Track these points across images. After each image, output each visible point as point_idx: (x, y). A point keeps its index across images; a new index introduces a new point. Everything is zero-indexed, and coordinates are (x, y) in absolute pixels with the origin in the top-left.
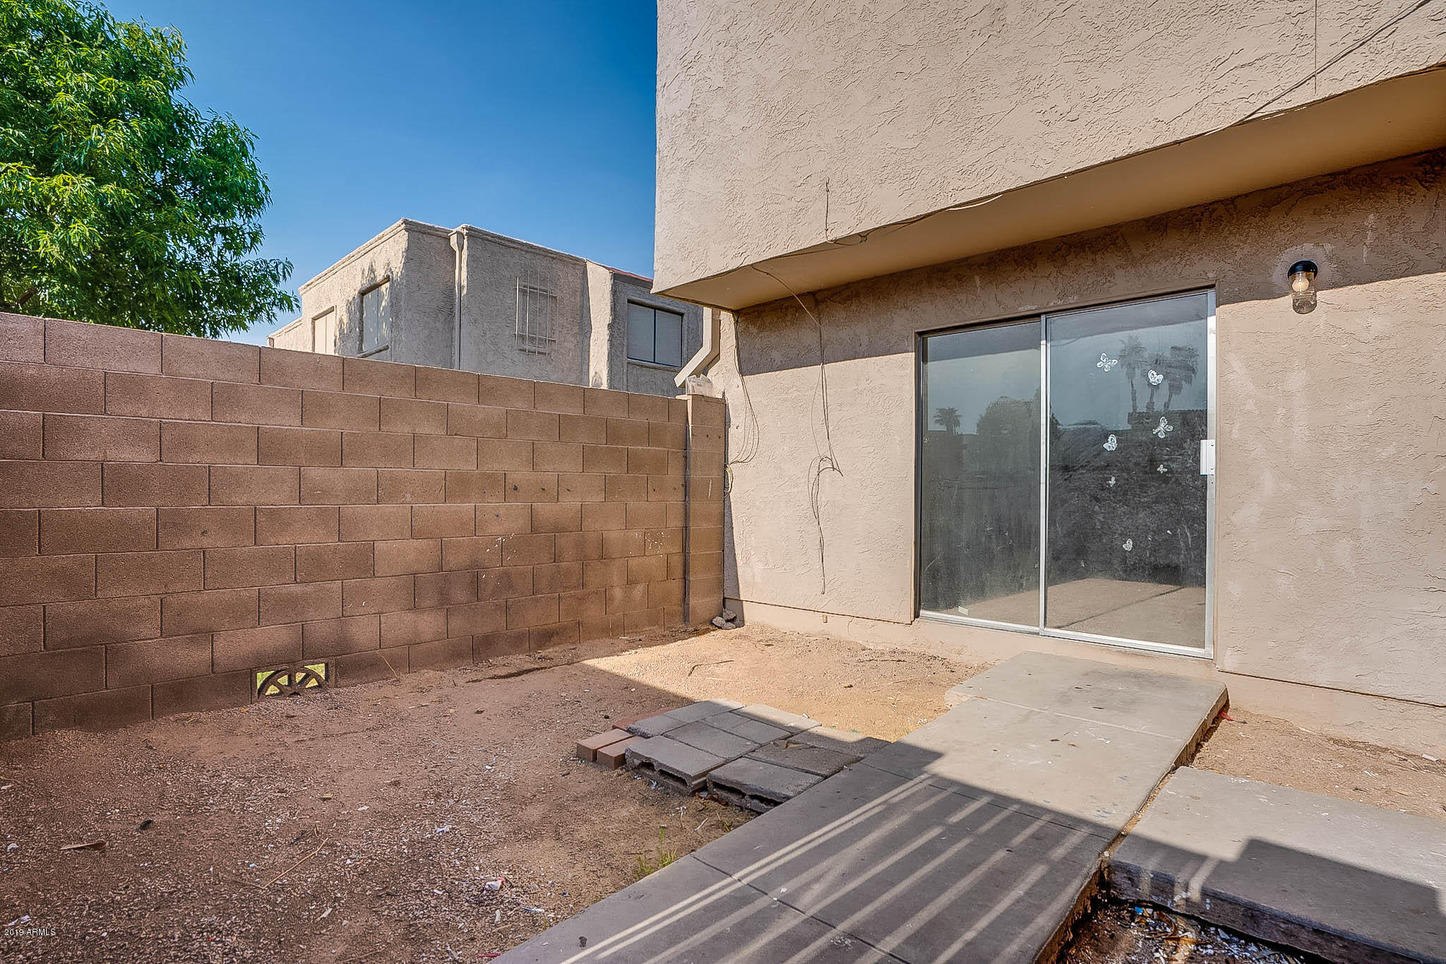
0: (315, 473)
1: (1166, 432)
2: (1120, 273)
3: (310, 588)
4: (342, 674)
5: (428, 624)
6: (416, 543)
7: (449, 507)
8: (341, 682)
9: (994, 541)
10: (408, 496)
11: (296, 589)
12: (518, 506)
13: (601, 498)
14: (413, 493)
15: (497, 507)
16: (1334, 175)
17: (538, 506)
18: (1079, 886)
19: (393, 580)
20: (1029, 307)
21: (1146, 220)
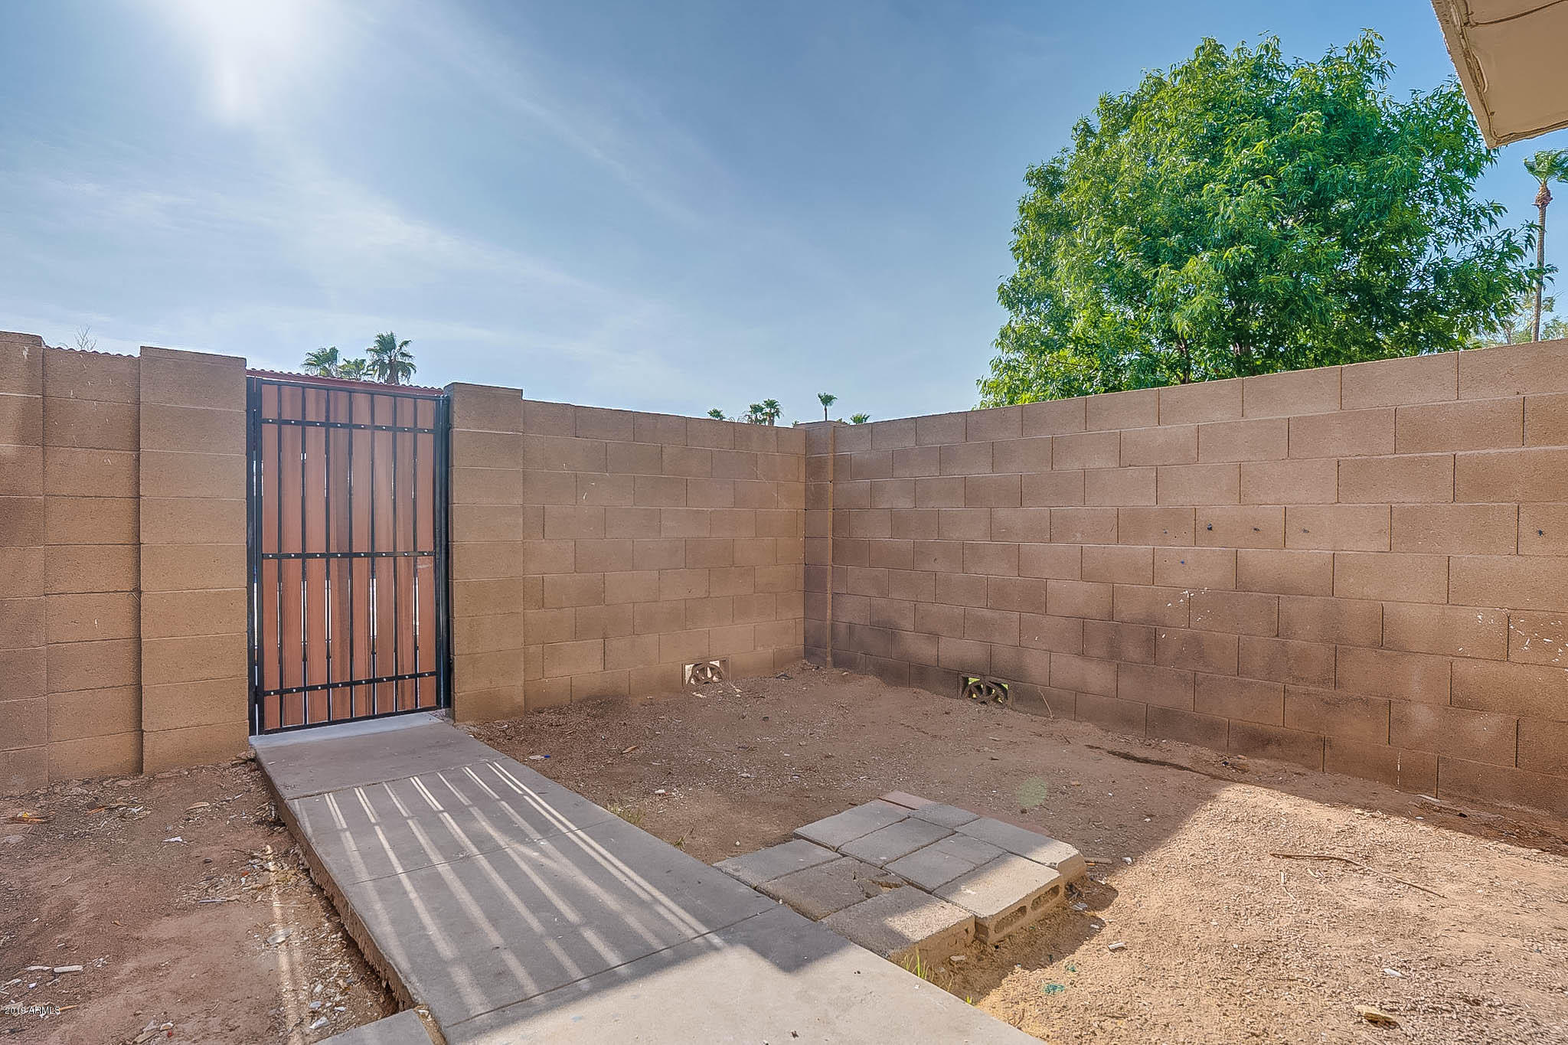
0: (1002, 513)
3: (996, 615)
4: (1017, 700)
5: (1097, 676)
6: (1086, 586)
7: (1122, 548)
8: (1017, 706)
10: (1078, 535)
11: (987, 613)
12: (1214, 551)
13: (1383, 543)
14: (1083, 533)
15: (1184, 551)
17: (1249, 554)
18: (401, 969)
19: (1063, 620)
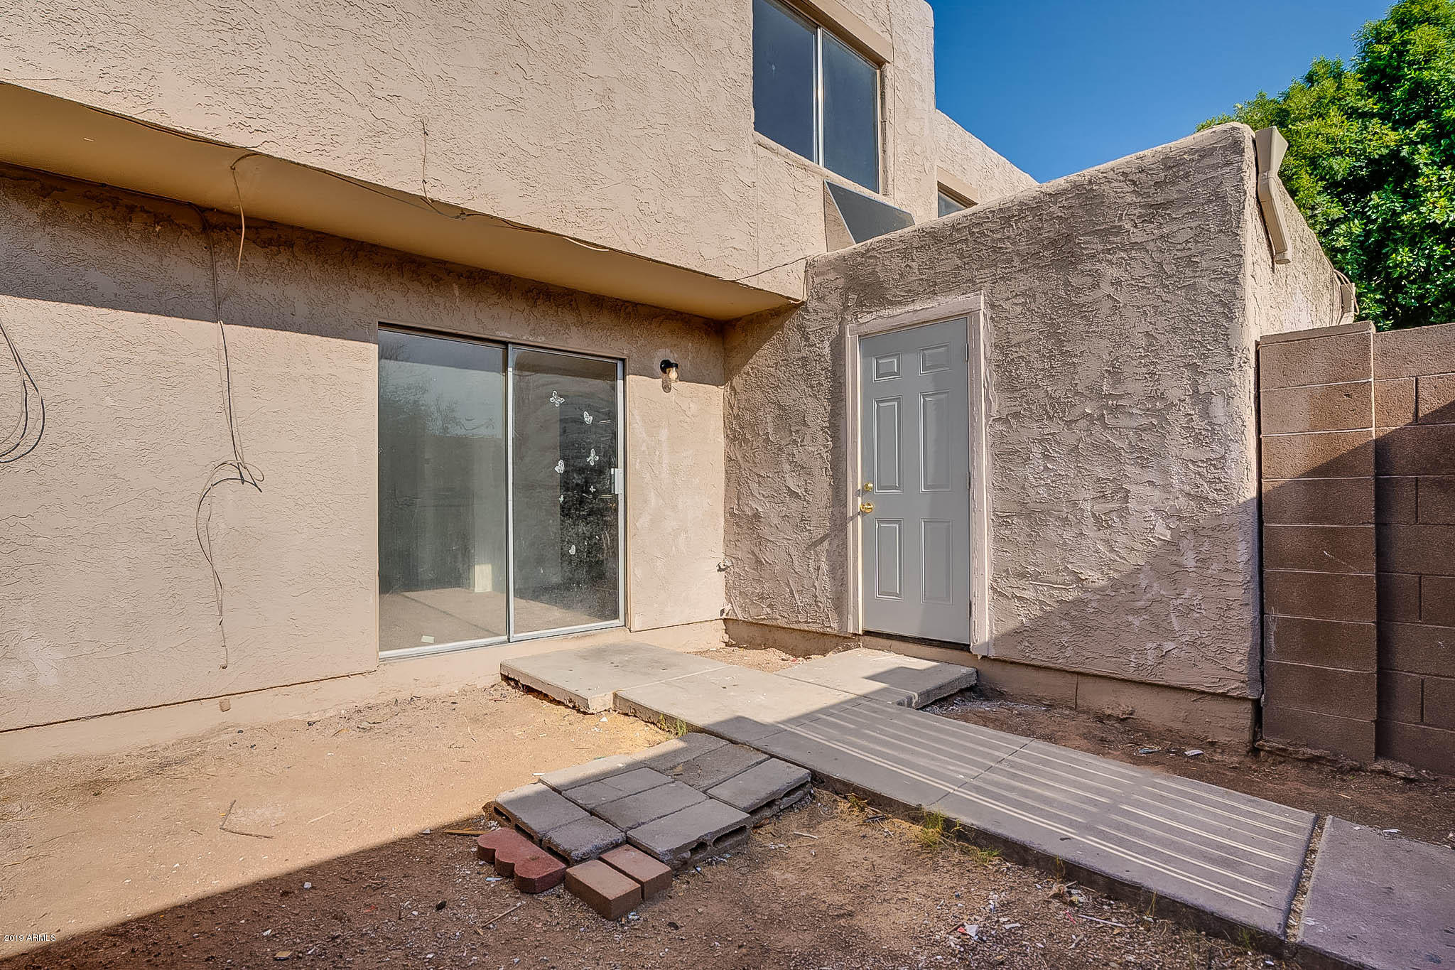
1: (595, 461)
2: (573, 329)
9: (460, 559)
16: (678, 312)
20: (506, 334)
21: (592, 295)
